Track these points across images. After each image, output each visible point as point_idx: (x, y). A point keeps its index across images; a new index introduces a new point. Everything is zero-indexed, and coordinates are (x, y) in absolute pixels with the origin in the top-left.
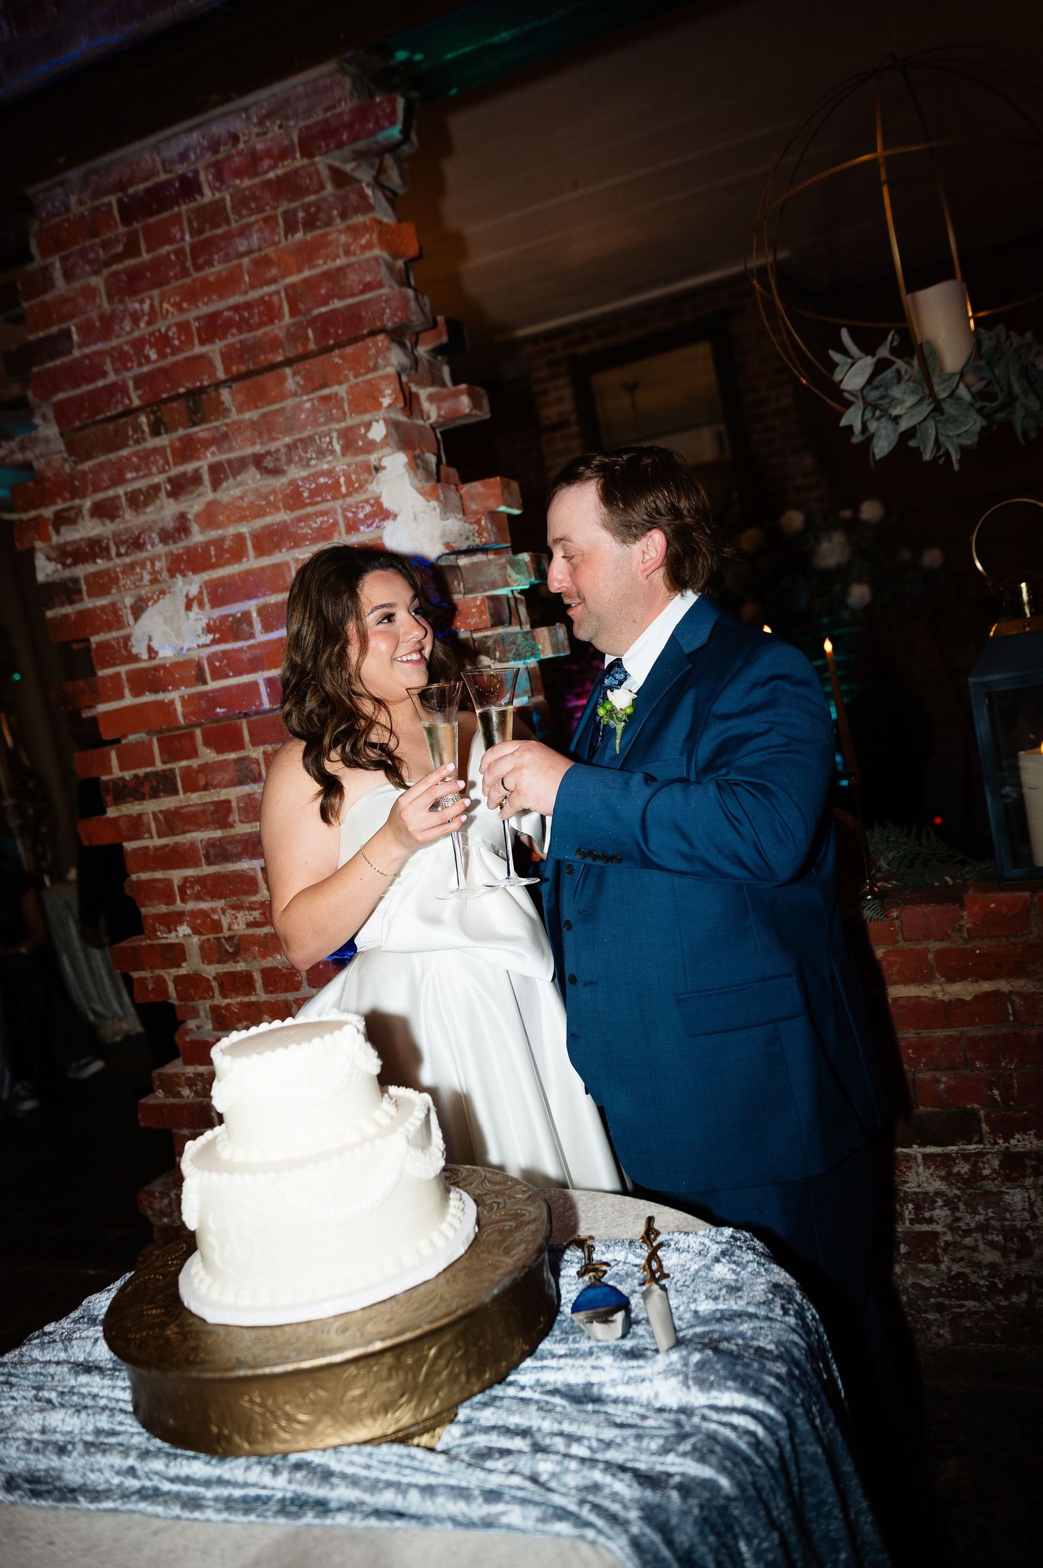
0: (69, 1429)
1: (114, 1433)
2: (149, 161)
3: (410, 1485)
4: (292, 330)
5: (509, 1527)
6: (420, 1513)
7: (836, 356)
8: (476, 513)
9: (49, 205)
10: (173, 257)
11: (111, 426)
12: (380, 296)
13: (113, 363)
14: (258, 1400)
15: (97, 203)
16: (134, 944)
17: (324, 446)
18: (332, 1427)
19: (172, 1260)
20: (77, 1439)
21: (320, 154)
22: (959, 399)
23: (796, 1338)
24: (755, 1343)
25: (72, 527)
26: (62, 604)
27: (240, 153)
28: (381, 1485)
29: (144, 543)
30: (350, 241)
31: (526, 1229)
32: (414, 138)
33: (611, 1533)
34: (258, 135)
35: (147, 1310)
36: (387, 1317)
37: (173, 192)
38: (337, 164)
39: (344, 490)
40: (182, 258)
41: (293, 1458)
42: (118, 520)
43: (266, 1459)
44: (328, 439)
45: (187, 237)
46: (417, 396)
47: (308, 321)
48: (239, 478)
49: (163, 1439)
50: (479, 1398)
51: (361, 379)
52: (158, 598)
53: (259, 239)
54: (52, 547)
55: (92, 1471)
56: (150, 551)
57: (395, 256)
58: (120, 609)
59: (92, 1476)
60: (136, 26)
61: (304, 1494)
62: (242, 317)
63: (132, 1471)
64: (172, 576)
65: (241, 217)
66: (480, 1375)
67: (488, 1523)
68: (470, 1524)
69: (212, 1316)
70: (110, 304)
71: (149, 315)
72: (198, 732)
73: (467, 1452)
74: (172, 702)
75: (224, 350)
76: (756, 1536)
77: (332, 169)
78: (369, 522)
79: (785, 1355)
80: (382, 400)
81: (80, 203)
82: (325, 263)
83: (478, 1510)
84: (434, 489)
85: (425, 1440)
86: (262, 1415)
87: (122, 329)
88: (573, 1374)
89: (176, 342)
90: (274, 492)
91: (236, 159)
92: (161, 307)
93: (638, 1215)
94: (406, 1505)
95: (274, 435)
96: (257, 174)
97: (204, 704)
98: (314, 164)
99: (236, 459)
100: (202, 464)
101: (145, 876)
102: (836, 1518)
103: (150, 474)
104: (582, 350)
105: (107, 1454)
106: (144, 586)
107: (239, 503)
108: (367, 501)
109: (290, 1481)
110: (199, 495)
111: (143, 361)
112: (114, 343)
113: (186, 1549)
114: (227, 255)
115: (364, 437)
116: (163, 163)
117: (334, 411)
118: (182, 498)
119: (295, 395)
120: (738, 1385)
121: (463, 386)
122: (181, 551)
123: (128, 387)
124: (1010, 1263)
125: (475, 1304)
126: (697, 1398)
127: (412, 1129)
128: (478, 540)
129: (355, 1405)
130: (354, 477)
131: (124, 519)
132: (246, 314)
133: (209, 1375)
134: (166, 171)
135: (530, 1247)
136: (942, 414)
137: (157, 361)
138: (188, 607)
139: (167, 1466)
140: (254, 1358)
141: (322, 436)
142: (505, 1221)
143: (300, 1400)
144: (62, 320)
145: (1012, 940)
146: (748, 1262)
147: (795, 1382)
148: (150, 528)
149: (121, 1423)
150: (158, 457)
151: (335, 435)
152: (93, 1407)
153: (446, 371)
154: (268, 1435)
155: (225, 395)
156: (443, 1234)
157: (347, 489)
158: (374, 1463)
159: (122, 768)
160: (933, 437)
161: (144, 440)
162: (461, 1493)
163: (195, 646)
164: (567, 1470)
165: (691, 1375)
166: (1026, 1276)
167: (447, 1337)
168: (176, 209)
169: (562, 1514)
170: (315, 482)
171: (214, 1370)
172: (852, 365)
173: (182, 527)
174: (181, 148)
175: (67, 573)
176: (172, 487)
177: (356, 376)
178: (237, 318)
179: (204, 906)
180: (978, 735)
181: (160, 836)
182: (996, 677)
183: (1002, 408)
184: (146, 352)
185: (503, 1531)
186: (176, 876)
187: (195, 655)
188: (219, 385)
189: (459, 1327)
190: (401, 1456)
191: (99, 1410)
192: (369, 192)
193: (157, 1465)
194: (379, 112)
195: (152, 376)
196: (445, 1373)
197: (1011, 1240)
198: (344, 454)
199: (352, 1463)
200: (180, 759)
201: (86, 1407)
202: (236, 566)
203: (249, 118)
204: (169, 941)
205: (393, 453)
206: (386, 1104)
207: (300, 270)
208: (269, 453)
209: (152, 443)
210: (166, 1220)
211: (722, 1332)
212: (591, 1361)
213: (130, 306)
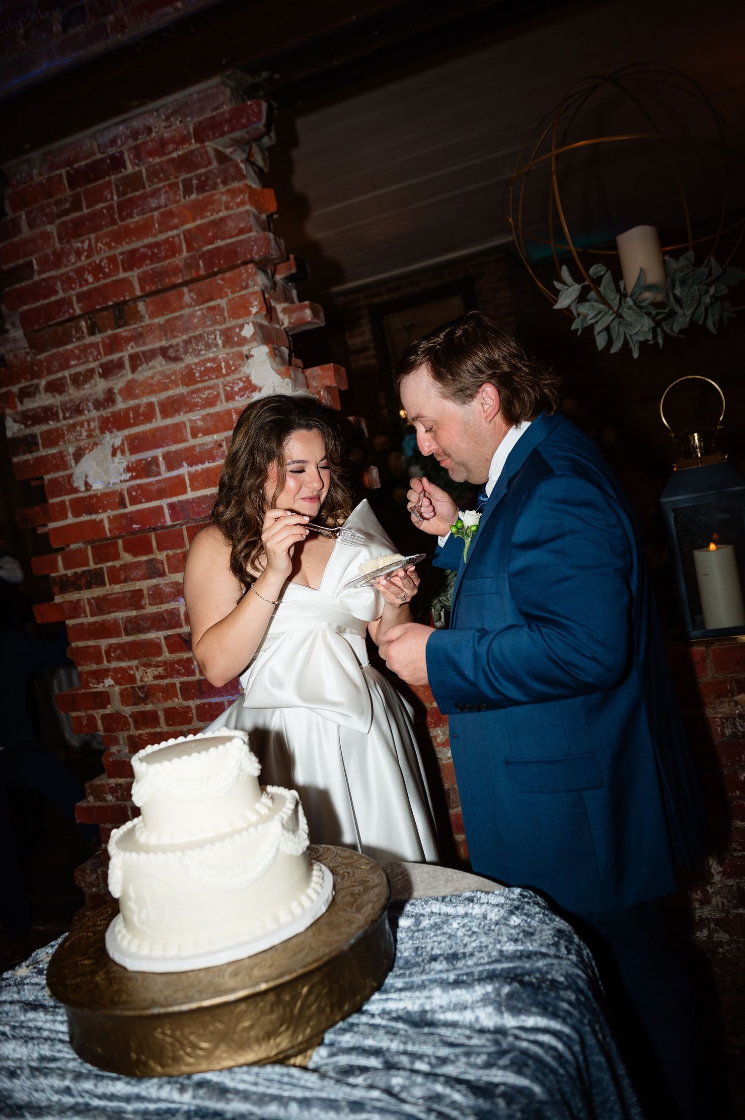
0: (19, 1056)
1: (54, 1059)
2: (89, 145)
3: (289, 1098)
4: (188, 261)
7: (558, 285)
8: (316, 387)
9: (19, 176)
10: (105, 211)
11: (60, 329)
12: (250, 237)
13: (62, 285)
14: (169, 1032)
15: (52, 174)
16: (73, 692)
17: (211, 341)
18: (226, 1052)
19: (101, 920)
20: (25, 1065)
21: (209, 140)
23: (578, 972)
24: (549, 977)
25: (32, 399)
26: (24, 453)
27: (153, 140)
28: (267, 1099)
29: (83, 410)
30: (229, 199)
31: (371, 892)
32: (272, 135)
34: (165, 127)
35: (81, 961)
36: (269, 963)
37: (105, 166)
38: (220, 148)
39: (224, 371)
40: (111, 212)
41: (196, 1078)
42: (65, 394)
43: (175, 1079)
44: (213, 336)
45: (115, 198)
46: (275, 309)
47: (200, 255)
48: (150, 364)
49: (93, 1064)
50: (340, 1025)
51: (236, 295)
52: (93, 448)
53: (165, 199)
54: (17, 413)
55: (36, 1090)
56: (87, 415)
57: (261, 210)
58: (65, 456)
59: (36, 1095)
60: (81, 53)
61: (205, 1107)
62: (153, 252)
63: (68, 1091)
64: (103, 432)
65: (153, 184)
66: (341, 1007)
69: (132, 965)
70: (60, 244)
71: (88, 251)
72: (120, 542)
73: (334, 1069)
74: (102, 521)
75: (140, 275)
77: (216, 150)
78: (242, 393)
79: (573, 986)
80: (251, 309)
81: (40, 174)
82: (212, 215)
84: (288, 370)
85: (299, 1060)
86: (172, 1044)
87: (69, 261)
88: (410, 1003)
89: (107, 270)
90: (175, 373)
91: (150, 144)
92: (96, 246)
94: (289, 1115)
95: (175, 334)
96: (164, 154)
97: (124, 522)
98: (204, 147)
99: (148, 350)
100: (125, 355)
101: (81, 644)
102: (617, 1112)
103: (88, 362)
104: (377, 300)
105: (49, 1077)
106: (83, 440)
107: (151, 381)
108: (240, 379)
109: (194, 1097)
110: (122, 376)
111: (83, 283)
112: (63, 270)
114: (143, 209)
115: (239, 334)
116: (99, 147)
117: (218, 317)
118: (110, 378)
119: (190, 306)
120: (541, 1011)
121: (307, 303)
122: (109, 415)
123: (72, 301)
126: (510, 1021)
127: (285, 817)
129: (245, 1035)
130: (231, 362)
131: (69, 393)
132: (156, 251)
133: (130, 1013)
134: (101, 152)
135: (376, 906)
137: (93, 283)
138: (114, 454)
139: (96, 1086)
140: (166, 999)
141: (209, 334)
142: (354, 886)
143: (202, 1032)
144: (26, 255)
146: (536, 913)
147: (582, 1007)
148: (87, 400)
149: (60, 1051)
150: (93, 350)
151: (218, 333)
152: (38, 1038)
153: (294, 293)
154: (176, 1060)
155: (141, 306)
156: (309, 897)
157: (227, 371)
158: (261, 1081)
159: (66, 568)
161: (84, 338)
162: (331, 1104)
163: (118, 481)
164: (414, 1083)
165: (503, 1003)
167: (316, 978)
168: (107, 178)
170: (204, 366)
171: (134, 1009)
172: (566, 290)
173: (110, 398)
174: (111, 136)
175: (28, 431)
176: (103, 370)
177: (233, 293)
178: (150, 253)
179: (123, 664)
181: (92, 616)
182: (680, 498)
184: (85, 276)
186: (104, 643)
187: (118, 488)
188: (136, 299)
190: (282, 1075)
191: (42, 1040)
192: (242, 166)
193: (88, 1085)
194: (250, 111)
195: (89, 292)
196: (314, 1007)
198: (224, 347)
199: (243, 1081)
200: (107, 561)
201: (32, 1038)
202: (148, 425)
203: (159, 116)
204: (98, 690)
205: (259, 346)
206: (265, 799)
207: (194, 220)
208: (171, 346)
209: (89, 340)
210: (94, 890)
211: (523, 968)
212: (426, 993)
213: (74, 245)
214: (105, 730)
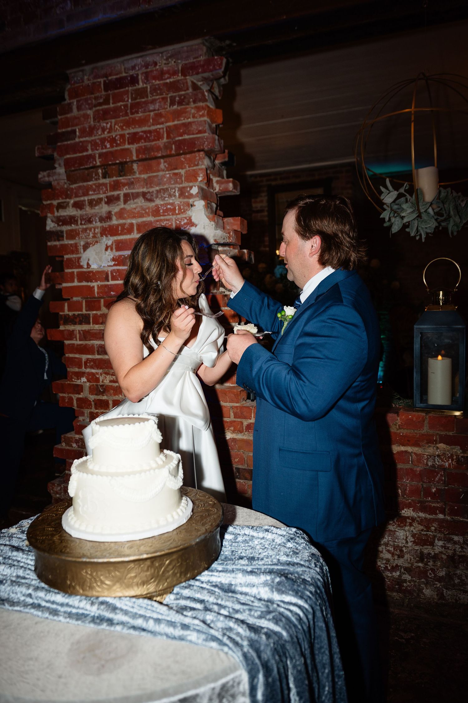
0: (5, 573)
1: (24, 578)
2: (119, 67)
3: (150, 617)
4: (166, 144)
5: (191, 641)
6: (153, 630)
7: (383, 189)
8: (229, 230)
9: (76, 79)
10: (123, 107)
11: (86, 172)
12: (204, 136)
13: (91, 146)
14: (89, 572)
15: (95, 81)
16: (62, 382)
17: (172, 193)
18: (119, 588)
19: (60, 509)
20: (8, 578)
21: (189, 76)
22: (429, 213)
23: (320, 577)
24: (302, 577)
25: (64, 210)
26: (55, 241)
27: (157, 70)
28: (137, 616)
29: (92, 221)
30: (196, 112)
31: (212, 517)
32: (227, 78)
33: (235, 650)
34: (165, 64)
35: (47, 528)
36: (150, 545)
37: (127, 81)
38: (195, 81)
39: (177, 212)
40: (126, 108)
41: (101, 599)
42: (83, 210)
43: (89, 598)
44: (174, 190)
45: (130, 100)
46: (212, 180)
47: (173, 142)
48: (135, 201)
49: (46, 583)
50: (184, 584)
51: (191, 168)
52: (95, 244)
53: (159, 106)
54: (54, 217)
55: (13, 593)
56: (94, 224)
57: (213, 122)
58: (78, 246)
59: (12, 595)
60: (123, 12)
61: (103, 615)
62: (147, 136)
63: (30, 595)
64: (102, 236)
65: (153, 96)
66: (186, 574)
67: (181, 638)
68: (174, 638)
69: (74, 534)
70: (94, 122)
71: (109, 129)
72: (102, 300)
73: (176, 606)
74: (94, 287)
75: (137, 148)
76: (295, 658)
77: (192, 82)
78: (185, 226)
79: (314, 584)
80: (198, 178)
81: (89, 80)
82: (184, 119)
83: (178, 632)
84: (214, 217)
85: (158, 599)
86: (90, 579)
87: (97, 133)
88: (225, 579)
89: (118, 142)
90: (149, 208)
91: (155, 72)
92: (115, 127)
93: (257, 518)
94: (147, 626)
95: (152, 185)
96: (162, 79)
97: (106, 290)
98: (186, 79)
99: (135, 193)
100: (121, 193)
101: (71, 355)
102: (326, 655)
103: (99, 193)
104: (274, 183)
105: (20, 586)
106: (90, 238)
107: (134, 211)
108: (186, 218)
109: (98, 609)
110: (118, 205)
111: (104, 147)
112: (93, 138)
113: (48, 632)
114: (145, 110)
115: (189, 192)
116: (125, 69)
117: (178, 180)
118: (111, 205)
119: (163, 171)
120: (294, 594)
121: (231, 179)
122: (107, 226)
123: (96, 157)
124: (394, 560)
125: (188, 544)
126: (276, 597)
127: (172, 467)
128: (228, 241)
129: (131, 580)
130: (182, 207)
131: (86, 210)
132: (149, 135)
133: (70, 559)
134: (125, 73)
135: (213, 524)
136: (421, 218)
137: (109, 148)
138: (106, 249)
139: (46, 595)
140: (91, 554)
141: (172, 189)
143: (107, 575)
144: (73, 126)
145: (416, 431)
146: (302, 543)
147: (317, 596)
148: (96, 215)
149: (28, 574)
150: (103, 187)
151: (177, 189)
152: (17, 566)
153: (225, 173)
154: (91, 588)
155: (135, 166)
156: (178, 513)
157: (178, 212)
158: (136, 606)
159: (69, 310)
160: (416, 227)
161: (99, 179)
162: (172, 624)
163: (107, 266)
164: (219, 620)
165: (275, 587)
166: (400, 566)
167: (174, 557)
168: (127, 88)
169: (214, 639)
170: (166, 207)
171: (73, 557)
172: (389, 193)
173: (109, 217)
174: (133, 64)
175: (59, 228)
176: (107, 200)
177: (189, 167)
178: (145, 136)
179: (93, 371)
180: (415, 348)
181: (80, 340)
182: (425, 327)
183: (445, 220)
184: (106, 144)
185: (188, 643)
186: (84, 357)
187: (106, 269)
188: (133, 162)
189: (180, 553)
190: (148, 605)
191: (19, 567)
192: (206, 94)
193: (41, 594)
194: (216, 62)
195: (106, 154)
196: (171, 572)
197: (397, 550)
198: (179, 197)
199: (126, 605)
200: (93, 310)
201: (14, 565)
202: (128, 236)
203: (162, 56)
204: (77, 383)
205: (199, 200)
206: (162, 456)
207: (173, 121)
208: (149, 192)
209: (102, 181)
210: (58, 496)
211: (289, 570)
212: (233, 575)
213: (102, 124)
214: (78, 407)
